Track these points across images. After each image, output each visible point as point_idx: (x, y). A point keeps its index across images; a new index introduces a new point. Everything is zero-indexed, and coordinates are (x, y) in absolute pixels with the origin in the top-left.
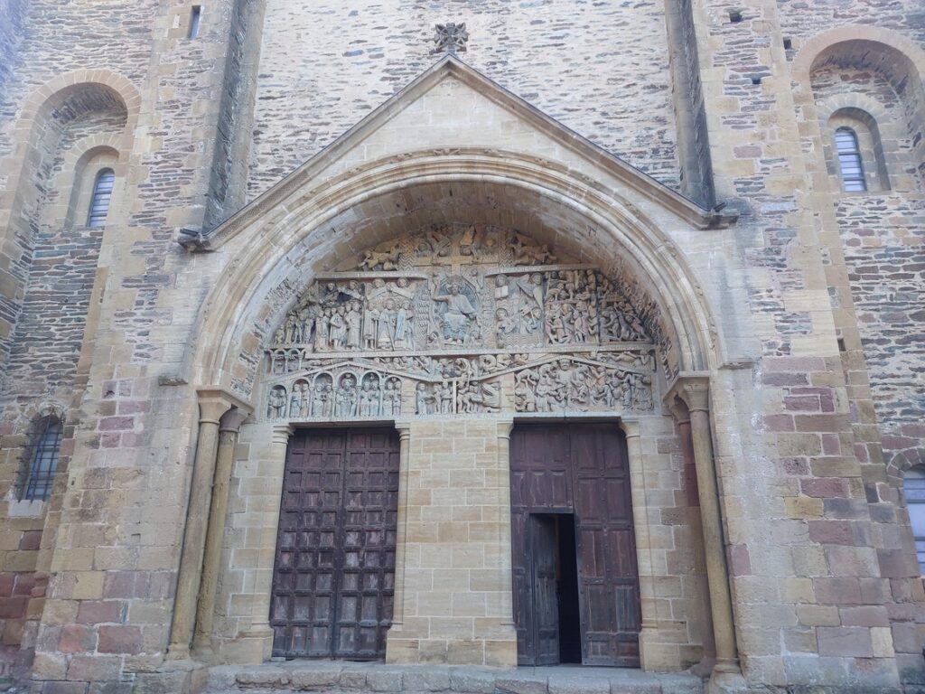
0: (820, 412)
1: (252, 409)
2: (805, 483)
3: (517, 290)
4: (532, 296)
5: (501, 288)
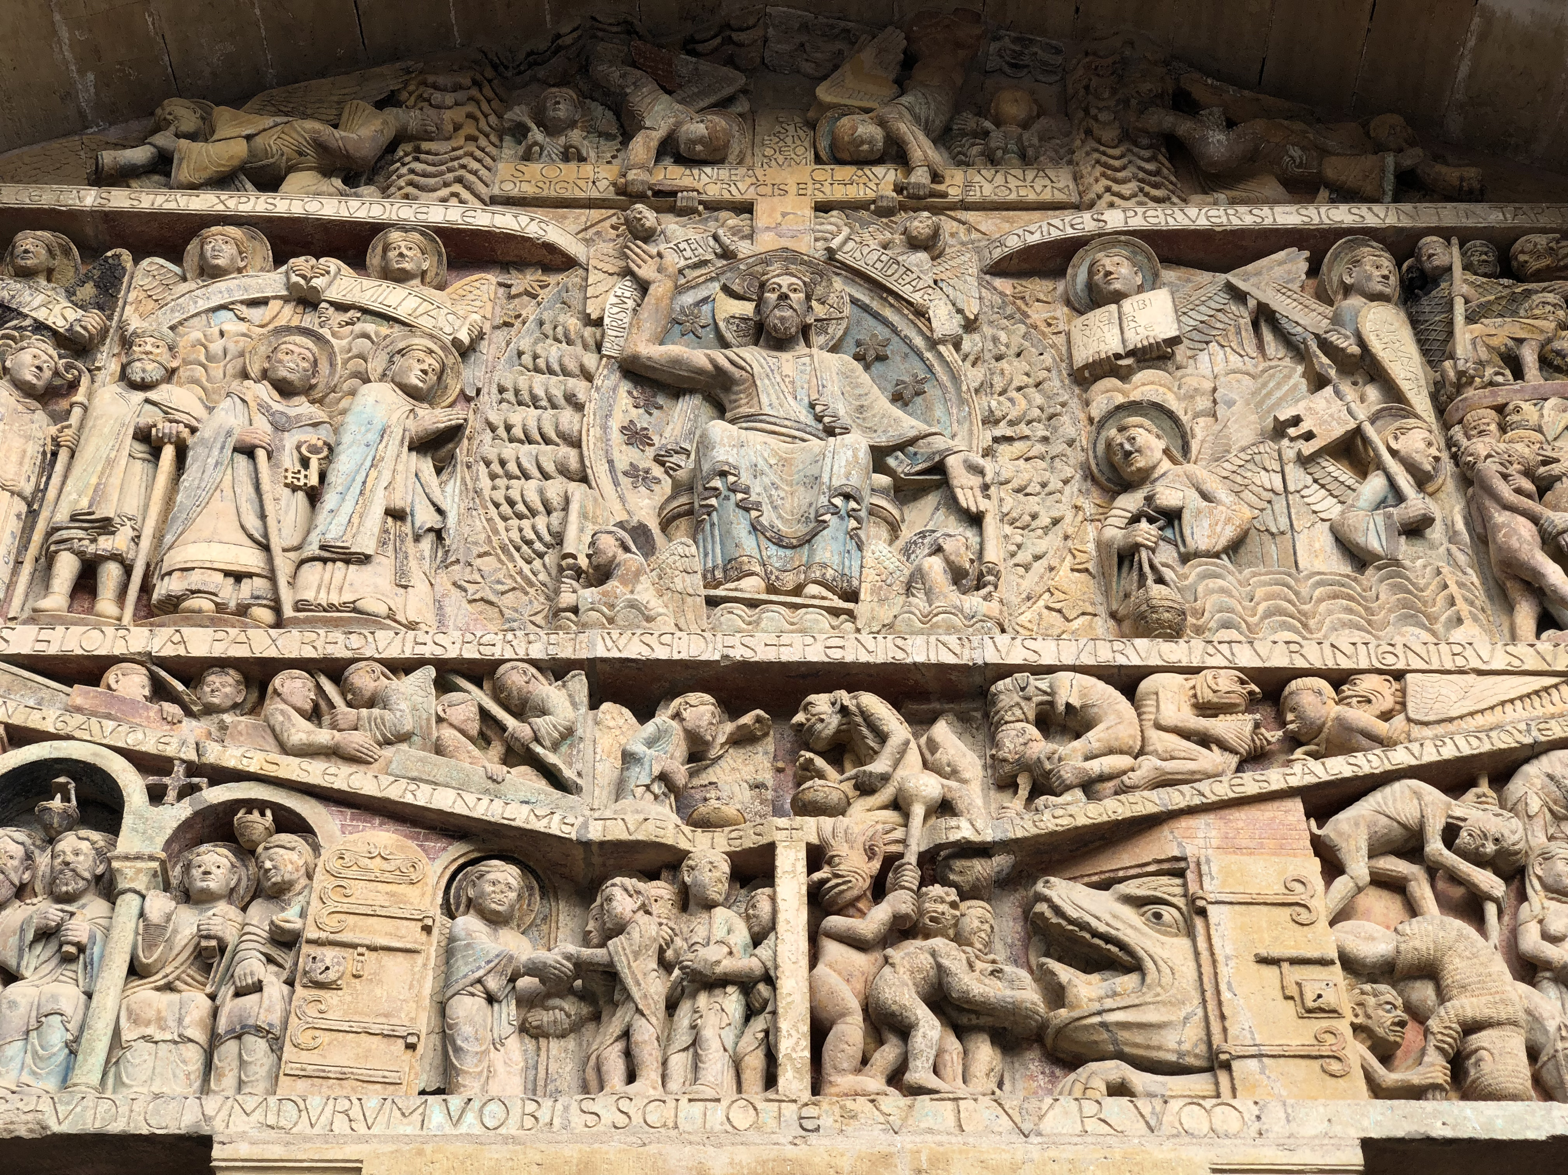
3: (1232, 329)
4: (1355, 349)
5: (1120, 307)
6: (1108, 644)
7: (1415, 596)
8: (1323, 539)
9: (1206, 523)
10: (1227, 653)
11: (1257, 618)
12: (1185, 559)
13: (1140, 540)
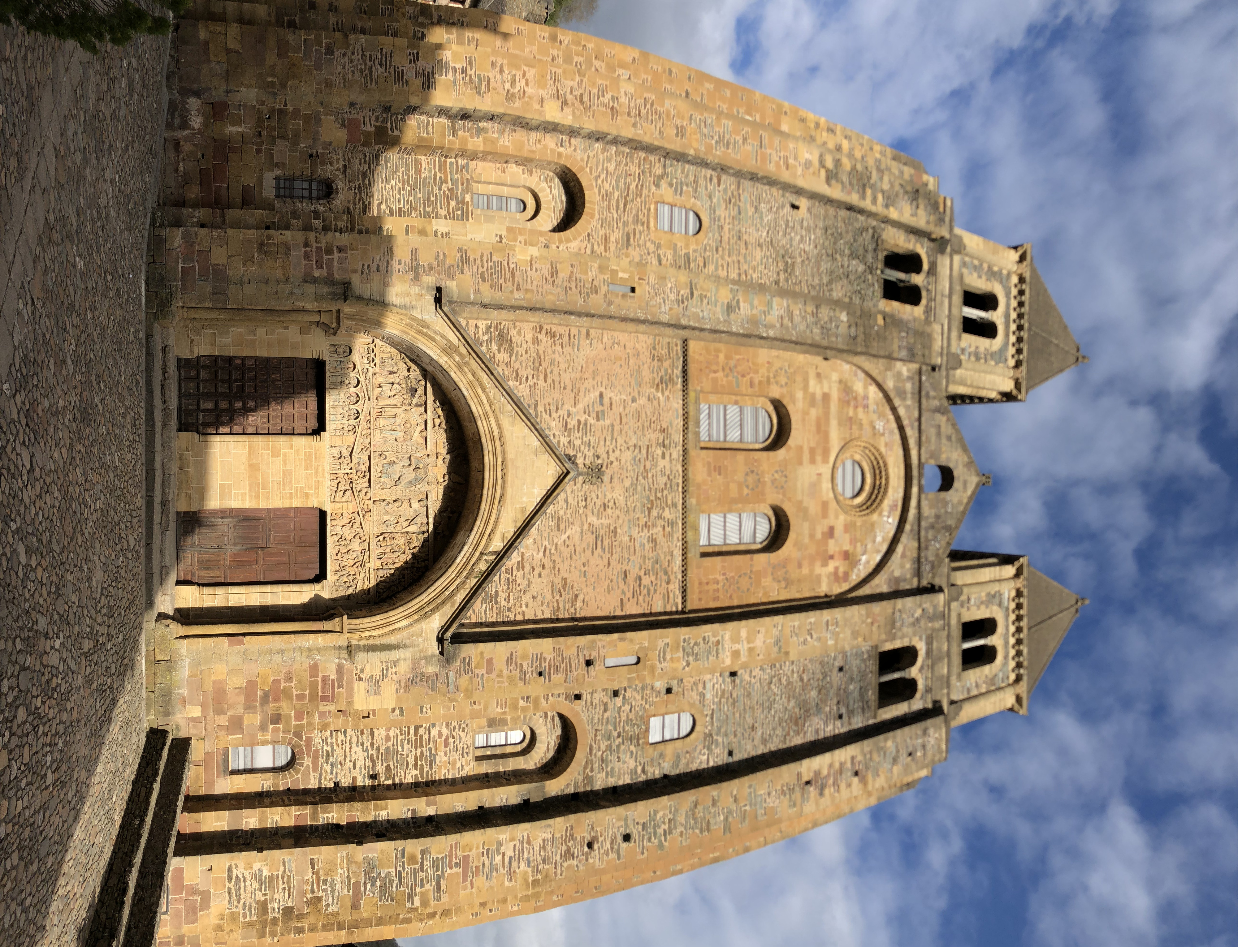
0: (320, 694)
1: (335, 334)
2: (278, 681)
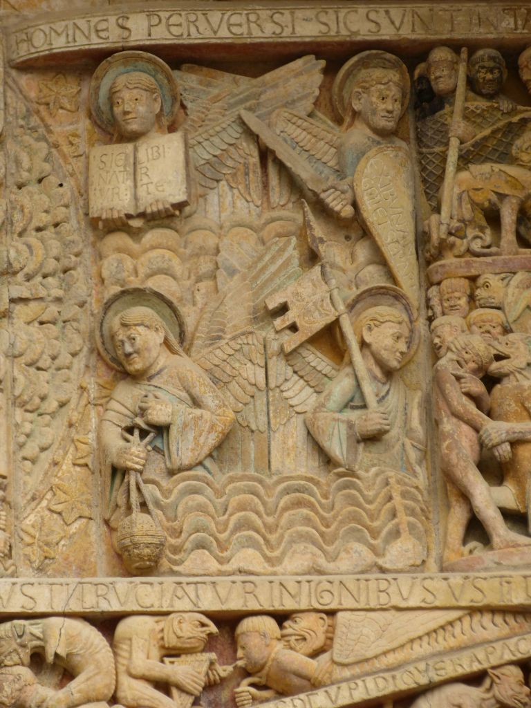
3: (241, 167)
4: (348, 211)
5: (136, 150)
6: (93, 588)
7: (364, 509)
8: (296, 435)
9: (191, 436)
10: (193, 596)
11: (226, 534)
12: (171, 473)
13: (129, 464)
